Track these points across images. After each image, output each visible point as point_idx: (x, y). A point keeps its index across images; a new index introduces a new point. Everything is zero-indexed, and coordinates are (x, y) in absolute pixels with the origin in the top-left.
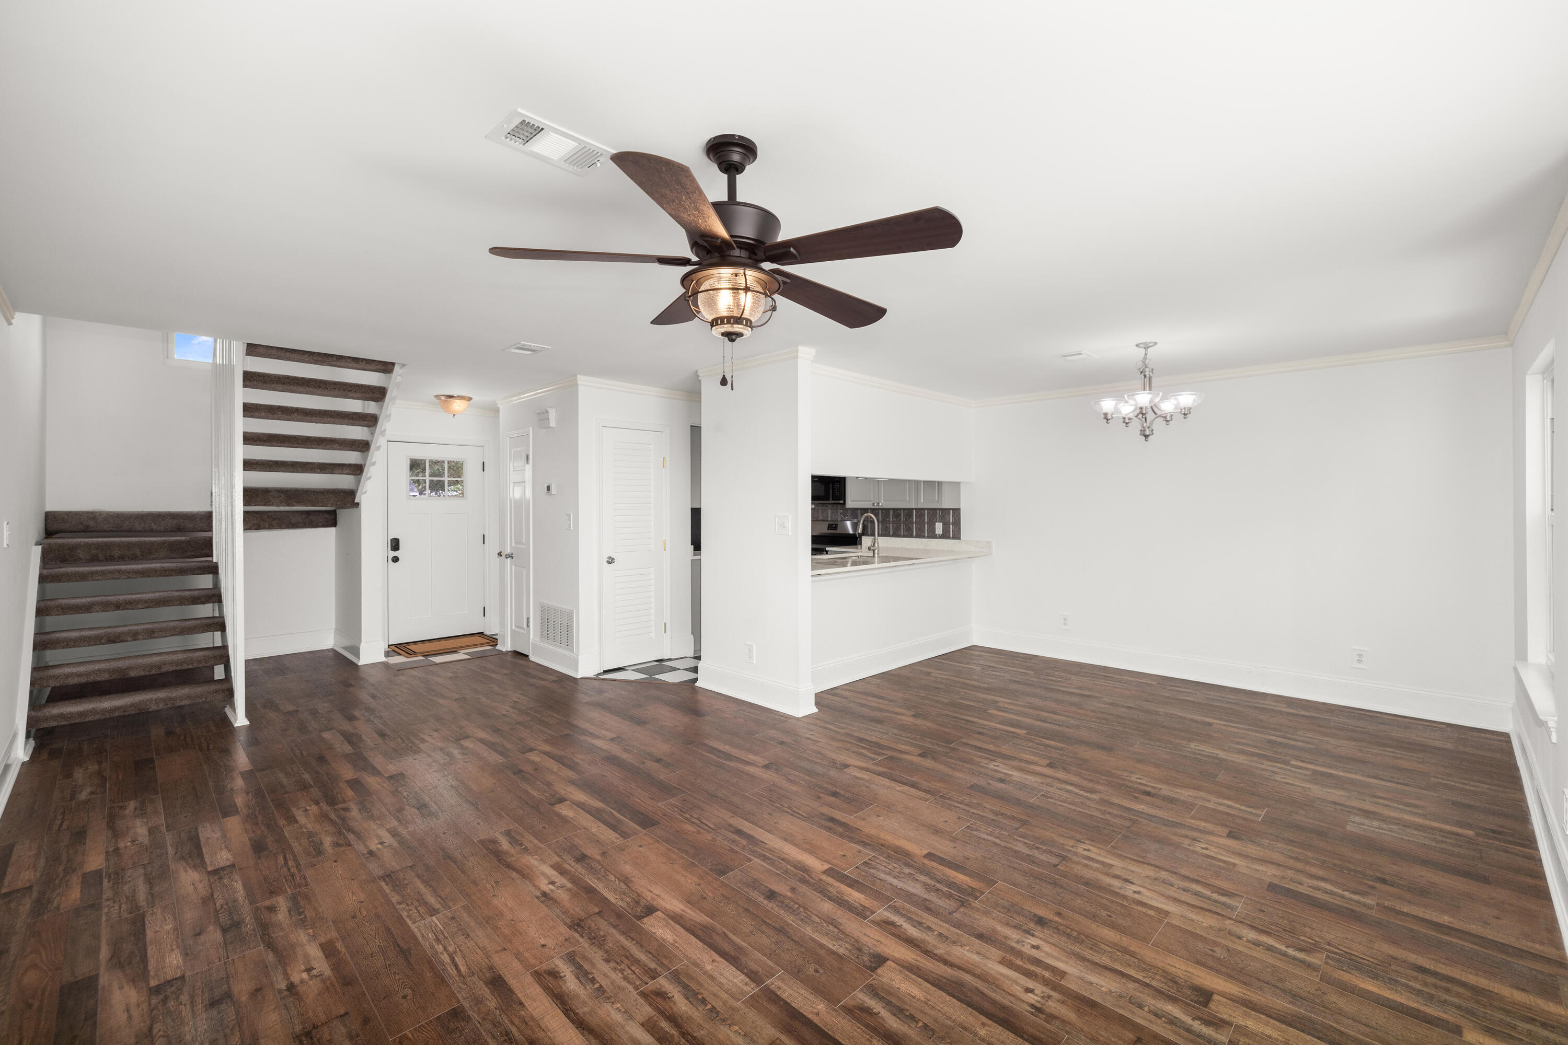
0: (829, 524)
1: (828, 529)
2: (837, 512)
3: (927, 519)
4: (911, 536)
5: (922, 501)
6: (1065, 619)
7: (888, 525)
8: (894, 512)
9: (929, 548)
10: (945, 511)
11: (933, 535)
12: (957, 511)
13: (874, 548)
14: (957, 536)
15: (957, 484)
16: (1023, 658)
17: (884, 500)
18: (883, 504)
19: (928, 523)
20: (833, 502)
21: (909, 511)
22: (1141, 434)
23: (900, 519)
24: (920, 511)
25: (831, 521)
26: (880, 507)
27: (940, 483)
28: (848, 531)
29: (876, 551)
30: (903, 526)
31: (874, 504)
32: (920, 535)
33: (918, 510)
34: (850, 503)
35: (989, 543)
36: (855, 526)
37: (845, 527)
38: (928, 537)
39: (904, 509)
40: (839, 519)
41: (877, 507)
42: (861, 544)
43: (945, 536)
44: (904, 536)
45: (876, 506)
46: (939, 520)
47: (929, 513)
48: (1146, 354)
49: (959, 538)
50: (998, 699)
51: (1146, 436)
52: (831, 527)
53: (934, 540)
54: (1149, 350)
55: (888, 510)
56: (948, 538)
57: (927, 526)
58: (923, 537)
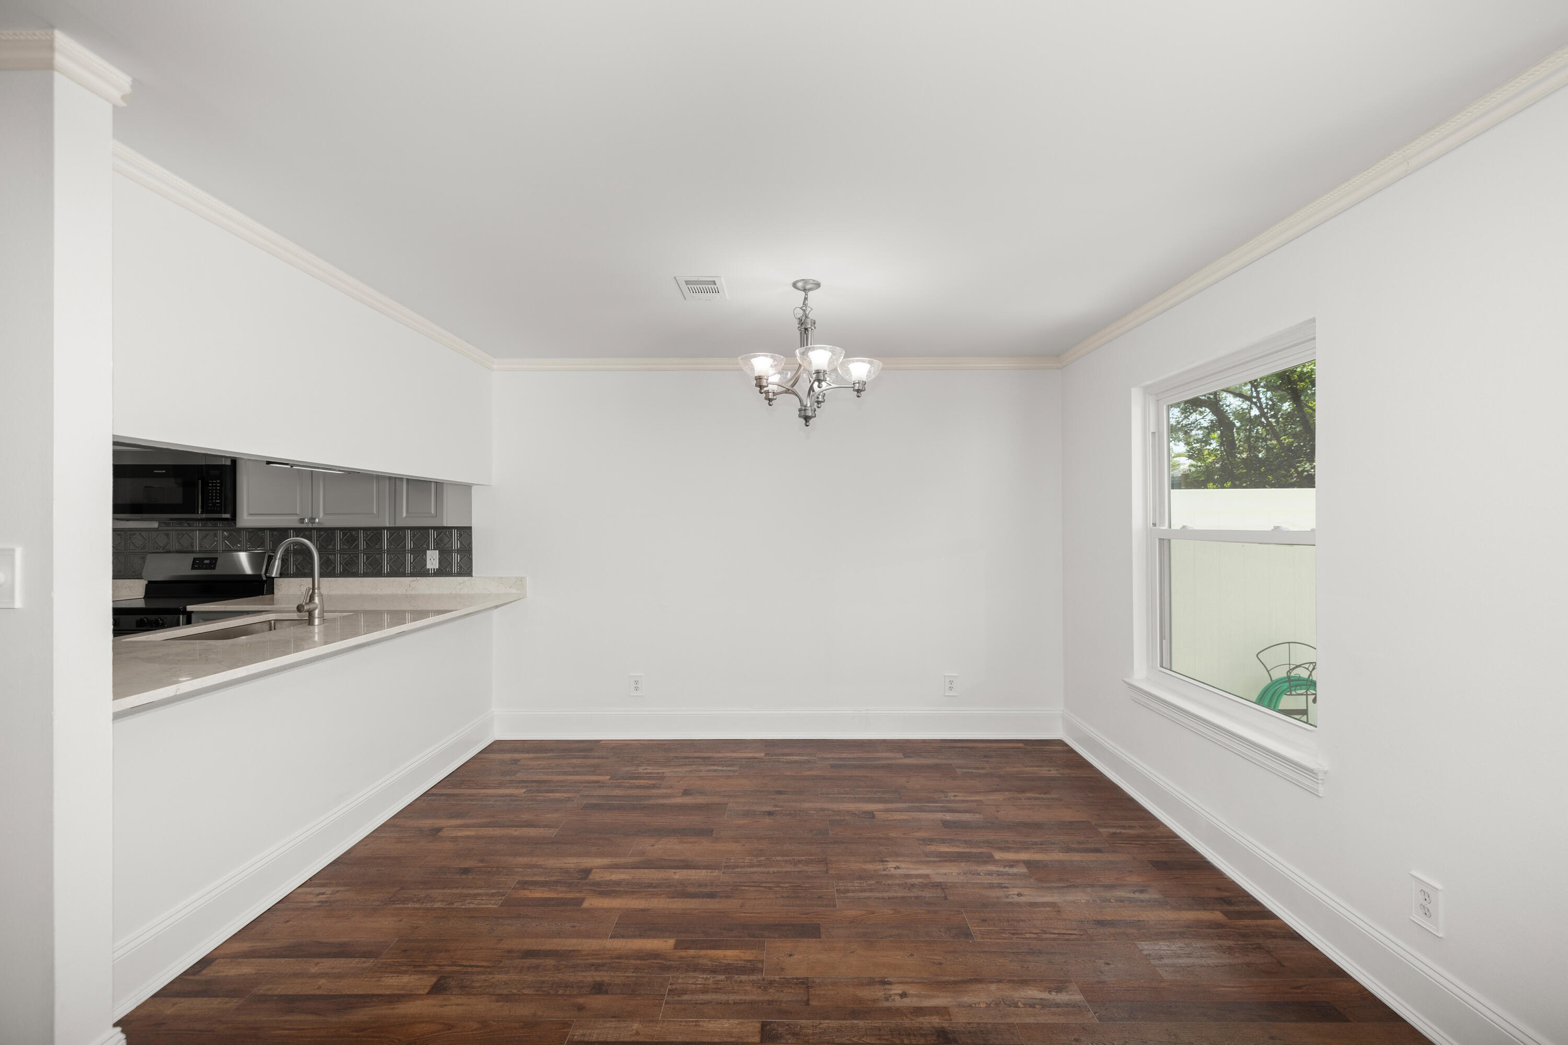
0: (195, 559)
1: (193, 568)
2: (215, 535)
3: (409, 545)
4: (379, 574)
5: (404, 515)
6: (637, 682)
7: (332, 557)
8: (344, 534)
9: (413, 592)
10: (443, 531)
11: (421, 571)
12: (466, 532)
13: (311, 606)
14: (466, 570)
15: (466, 488)
16: (581, 751)
17: (325, 514)
18: (323, 519)
19: (412, 551)
20: (204, 516)
21: (374, 533)
22: (800, 416)
23: (357, 547)
24: (397, 532)
25: (200, 552)
26: (315, 526)
27: (439, 485)
28: (243, 569)
29: (317, 612)
30: (362, 558)
31: (302, 520)
32: (397, 572)
33: (392, 530)
34: (247, 518)
35: (522, 579)
36: (256, 561)
37: (237, 564)
38: (412, 575)
39: (365, 529)
40: (220, 548)
41: (310, 526)
42: (272, 592)
43: (443, 571)
44: (366, 575)
45: (307, 523)
46: (432, 545)
47: (414, 536)
48: (806, 299)
49: (469, 574)
50: (587, 862)
51: (807, 419)
52: (197, 564)
53: (424, 579)
54: (810, 293)
55: (332, 530)
56: (449, 574)
57: (409, 557)
58: (404, 575)
